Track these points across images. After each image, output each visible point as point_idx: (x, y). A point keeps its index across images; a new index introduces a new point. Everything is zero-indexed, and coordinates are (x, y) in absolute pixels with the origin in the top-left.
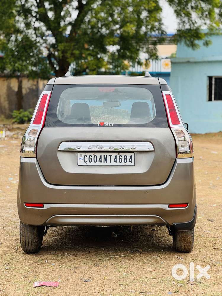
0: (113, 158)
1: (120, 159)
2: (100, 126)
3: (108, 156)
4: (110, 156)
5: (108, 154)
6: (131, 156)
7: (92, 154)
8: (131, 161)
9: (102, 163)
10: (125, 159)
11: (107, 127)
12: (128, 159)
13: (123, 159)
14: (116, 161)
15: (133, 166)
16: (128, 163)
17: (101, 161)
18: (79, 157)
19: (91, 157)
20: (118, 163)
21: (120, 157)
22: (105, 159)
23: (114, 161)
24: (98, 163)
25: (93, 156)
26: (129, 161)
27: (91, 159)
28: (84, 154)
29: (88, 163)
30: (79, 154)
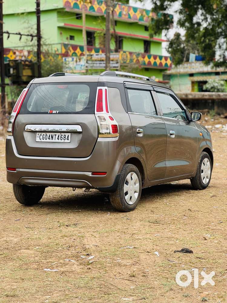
0: (57, 137)
1: (61, 137)
2: (50, 114)
3: (54, 135)
4: (55, 135)
5: (54, 134)
6: (68, 135)
7: (44, 134)
8: (68, 139)
9: (50, 141)
10: (64, 137)
11: (54, 114)
12: (66, 137)
13: (63, 137)
14: (59, 139)
15: (69, 142)
16: (66, 141)
17: (49, 139)
18: (37, 136)
19: (44, 136)
20: (60, 141)
21: (62, 136)
22: (52, 137)
23: (58, 139)
24: (48, 140)
25: (45, 135)
26: (67, 139)
27: (44, 137)
28: (40, 134)
29: (42, 140)
30: (37, 133)
